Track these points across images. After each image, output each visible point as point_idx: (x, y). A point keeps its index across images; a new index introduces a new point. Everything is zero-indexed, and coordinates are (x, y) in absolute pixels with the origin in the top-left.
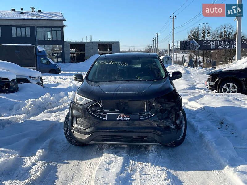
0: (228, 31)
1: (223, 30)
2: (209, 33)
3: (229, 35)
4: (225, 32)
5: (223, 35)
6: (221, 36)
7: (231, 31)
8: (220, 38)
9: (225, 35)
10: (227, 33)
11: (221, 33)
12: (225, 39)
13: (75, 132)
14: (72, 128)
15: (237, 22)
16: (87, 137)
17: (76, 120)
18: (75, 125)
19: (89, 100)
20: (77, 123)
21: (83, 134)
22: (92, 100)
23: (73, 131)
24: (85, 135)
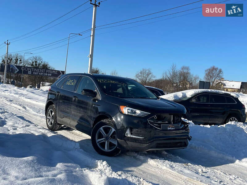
0: (38, 62)
1: (34, 60)
2: (20, 60)
3: (39, 65)
4: (36, 62)
5: (34, 64)
6: (32, 65)
7: (40, 62)
8: (32, 66)
9: (36, 64)
10: (38, 63)
11: (33, 63)
12: (35, 68)
13: (128, 142)
14: (125, 138)
15: (90, 59)
16: (145, 145)
17: (131, 131)
18: (129, 136)
19: (147, 113)
20: (131, 134)
21: (142, 143)
22: (150, 113)
23: (125, 141)
24: (144, 143)
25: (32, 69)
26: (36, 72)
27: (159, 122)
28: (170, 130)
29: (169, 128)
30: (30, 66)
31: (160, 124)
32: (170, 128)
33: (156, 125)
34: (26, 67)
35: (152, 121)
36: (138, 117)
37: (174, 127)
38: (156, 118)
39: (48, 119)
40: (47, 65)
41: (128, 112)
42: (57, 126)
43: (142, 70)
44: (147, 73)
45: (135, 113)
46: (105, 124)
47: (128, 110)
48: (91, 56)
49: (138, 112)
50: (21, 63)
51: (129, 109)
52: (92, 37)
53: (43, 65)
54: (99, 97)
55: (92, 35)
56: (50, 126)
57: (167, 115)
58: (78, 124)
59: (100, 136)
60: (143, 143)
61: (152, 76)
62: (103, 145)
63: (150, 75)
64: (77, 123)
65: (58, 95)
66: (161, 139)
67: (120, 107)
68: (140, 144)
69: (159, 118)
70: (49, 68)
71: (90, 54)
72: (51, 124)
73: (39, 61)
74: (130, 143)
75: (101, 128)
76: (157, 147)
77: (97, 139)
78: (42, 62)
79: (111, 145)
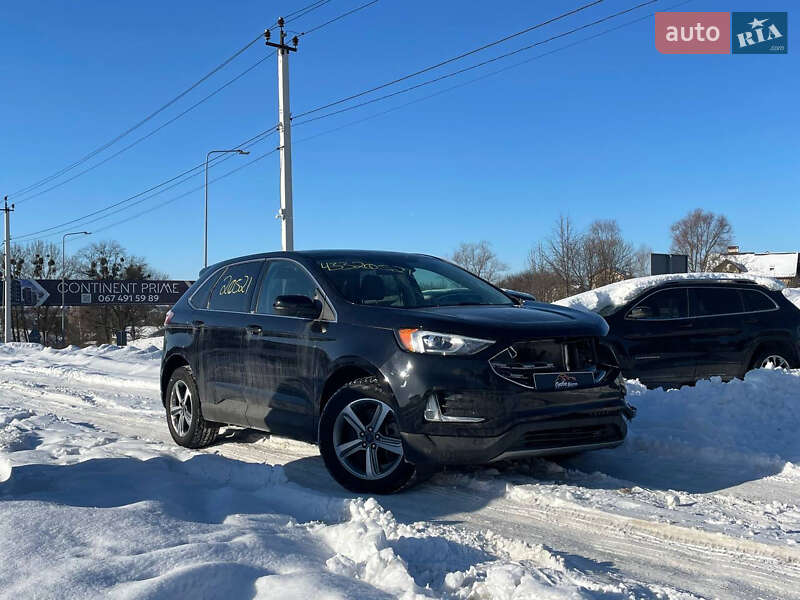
0: (112, 260)
1: (98, 256)
2: (52, 263)
3: (115, 270)
4: (104, 261)
5: (98, 269)
6: (92, 273)
7: (119, 261)
8: (90, 276)
9: (105, 270)
10: (109, 266)
11: (94, 265)
12: (101, 281)
13: (435, 439)
14: (427, 426)
15: (284, 223)
16: (490, 442)
17: (441, 402)
18: (436, 418)
19: (486, 341)
20: (444, 411)
21: (479, 437)
22: (493, 342)
23: (427, 435)
24: (487, 437)
25: (92, 286)
26: (107, 293)
27: (526, 367)
28: (563, 389)
29: (558, 385)
30: (86, 277)
31: (528, 373)
32: (563, 384)
33: (518, 376)
34: (72, 281)
35: (504, 366)
36: (459, 358)
37: (573, 378)
38: (513, 354)
39: (173, 413)
40: (140, 268)
41: (426, 347)
42: (205, 430)
43: (459, 249)
44: (477, 259)
45: (448, 345)
46: (358, 394)
47: (425, 340)
48: (288, 214)
49: (457, 341)
50: (54, 271)
51: (427, 337)
52: (282, 152)
53: (128, 270)
54: (330, 314)
55: (282, 144)
56: (182, 434)
57: (548, 346)
58: (271, 412)
59: (348, 433)
60: (482, 437)
61: (495, 265)
62: (358, 460)
63: (489, 264)
64: (270, 409)
65: (199, 331)
66: (537, 418)
67: (398, 335)
68: (473, 439)
69: (525, 356)
70: (149, 276)
71: (284, 207)
72: (186, 427)
73: (113, 258)
74: (442, 442)
75: (348, 409)
76: (528, 446)
77: (339, 445)
78: (122, 260)
79: (384, 457)
